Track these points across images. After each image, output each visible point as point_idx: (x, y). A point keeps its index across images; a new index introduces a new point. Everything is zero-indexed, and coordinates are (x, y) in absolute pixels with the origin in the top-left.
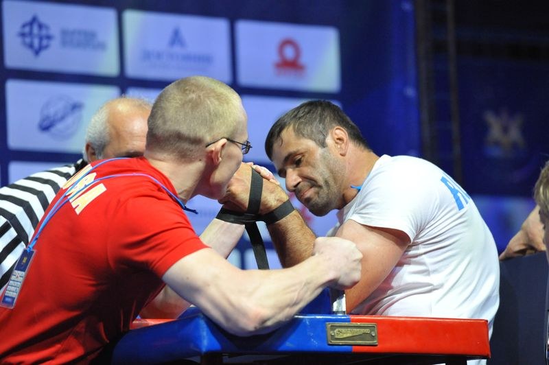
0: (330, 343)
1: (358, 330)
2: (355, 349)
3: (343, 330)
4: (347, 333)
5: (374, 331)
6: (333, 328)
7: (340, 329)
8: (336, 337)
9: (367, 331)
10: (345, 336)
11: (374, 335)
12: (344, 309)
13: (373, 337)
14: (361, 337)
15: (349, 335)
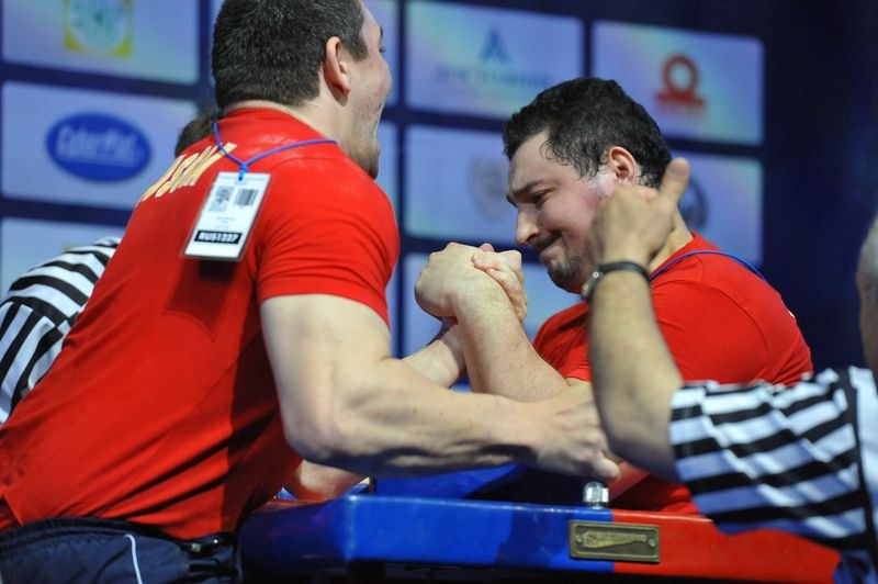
0: (574, 555)
1: (626, 535)
2: (618, 567)
3: (599, 534)
4: (605, 540)
5: (653, 537)
6: (581, 530)
7: (593, 533)
8: (586, 545)
9: (642, 537)
10: (601, 544)
11: (653, 545)
12: (605, 499)
13: (651, 550)
14: (631, 547)
15: (608, 543)
